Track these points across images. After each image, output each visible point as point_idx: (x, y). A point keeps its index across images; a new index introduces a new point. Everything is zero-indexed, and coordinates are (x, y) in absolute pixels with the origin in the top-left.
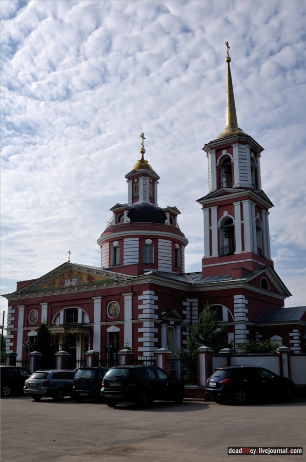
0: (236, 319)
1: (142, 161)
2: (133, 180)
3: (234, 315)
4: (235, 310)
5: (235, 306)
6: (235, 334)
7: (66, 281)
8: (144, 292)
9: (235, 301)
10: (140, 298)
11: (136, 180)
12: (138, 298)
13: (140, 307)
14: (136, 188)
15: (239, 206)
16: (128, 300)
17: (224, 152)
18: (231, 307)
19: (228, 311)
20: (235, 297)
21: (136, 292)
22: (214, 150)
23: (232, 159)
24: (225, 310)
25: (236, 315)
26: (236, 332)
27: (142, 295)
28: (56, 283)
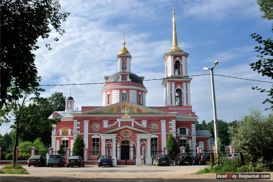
0: (192, 134)
1: (125, 48)
2: (123, 58)
3: (191, 132)
4: (192, 130)
5: (192, 128)
6: (192, 140)
7: (121, 110)
8: (172, 120)
9: (192, 127)
10: (170, 123)
11: (124, 59)
12: (169, 123)
13: (170, 127)
14: (124, 63)
15: (186, 85)
16: (163, 123)
17: (178, 58)
18: (190, 129)
19: (189, 131)
20: (192, 125)
21: (168, 119)
22: (173, 56)
23: (181, 62)
24: (187, 130)
25: (192, 132)
26: (193, 139)
27: (171, 121)
28: (114, 110)
